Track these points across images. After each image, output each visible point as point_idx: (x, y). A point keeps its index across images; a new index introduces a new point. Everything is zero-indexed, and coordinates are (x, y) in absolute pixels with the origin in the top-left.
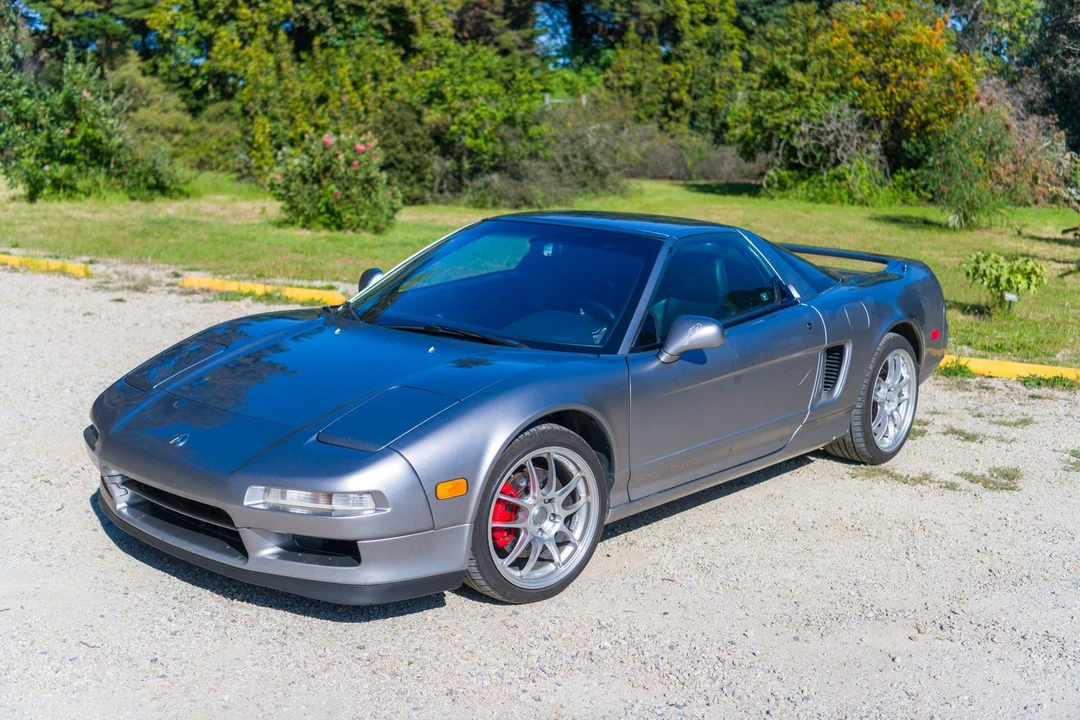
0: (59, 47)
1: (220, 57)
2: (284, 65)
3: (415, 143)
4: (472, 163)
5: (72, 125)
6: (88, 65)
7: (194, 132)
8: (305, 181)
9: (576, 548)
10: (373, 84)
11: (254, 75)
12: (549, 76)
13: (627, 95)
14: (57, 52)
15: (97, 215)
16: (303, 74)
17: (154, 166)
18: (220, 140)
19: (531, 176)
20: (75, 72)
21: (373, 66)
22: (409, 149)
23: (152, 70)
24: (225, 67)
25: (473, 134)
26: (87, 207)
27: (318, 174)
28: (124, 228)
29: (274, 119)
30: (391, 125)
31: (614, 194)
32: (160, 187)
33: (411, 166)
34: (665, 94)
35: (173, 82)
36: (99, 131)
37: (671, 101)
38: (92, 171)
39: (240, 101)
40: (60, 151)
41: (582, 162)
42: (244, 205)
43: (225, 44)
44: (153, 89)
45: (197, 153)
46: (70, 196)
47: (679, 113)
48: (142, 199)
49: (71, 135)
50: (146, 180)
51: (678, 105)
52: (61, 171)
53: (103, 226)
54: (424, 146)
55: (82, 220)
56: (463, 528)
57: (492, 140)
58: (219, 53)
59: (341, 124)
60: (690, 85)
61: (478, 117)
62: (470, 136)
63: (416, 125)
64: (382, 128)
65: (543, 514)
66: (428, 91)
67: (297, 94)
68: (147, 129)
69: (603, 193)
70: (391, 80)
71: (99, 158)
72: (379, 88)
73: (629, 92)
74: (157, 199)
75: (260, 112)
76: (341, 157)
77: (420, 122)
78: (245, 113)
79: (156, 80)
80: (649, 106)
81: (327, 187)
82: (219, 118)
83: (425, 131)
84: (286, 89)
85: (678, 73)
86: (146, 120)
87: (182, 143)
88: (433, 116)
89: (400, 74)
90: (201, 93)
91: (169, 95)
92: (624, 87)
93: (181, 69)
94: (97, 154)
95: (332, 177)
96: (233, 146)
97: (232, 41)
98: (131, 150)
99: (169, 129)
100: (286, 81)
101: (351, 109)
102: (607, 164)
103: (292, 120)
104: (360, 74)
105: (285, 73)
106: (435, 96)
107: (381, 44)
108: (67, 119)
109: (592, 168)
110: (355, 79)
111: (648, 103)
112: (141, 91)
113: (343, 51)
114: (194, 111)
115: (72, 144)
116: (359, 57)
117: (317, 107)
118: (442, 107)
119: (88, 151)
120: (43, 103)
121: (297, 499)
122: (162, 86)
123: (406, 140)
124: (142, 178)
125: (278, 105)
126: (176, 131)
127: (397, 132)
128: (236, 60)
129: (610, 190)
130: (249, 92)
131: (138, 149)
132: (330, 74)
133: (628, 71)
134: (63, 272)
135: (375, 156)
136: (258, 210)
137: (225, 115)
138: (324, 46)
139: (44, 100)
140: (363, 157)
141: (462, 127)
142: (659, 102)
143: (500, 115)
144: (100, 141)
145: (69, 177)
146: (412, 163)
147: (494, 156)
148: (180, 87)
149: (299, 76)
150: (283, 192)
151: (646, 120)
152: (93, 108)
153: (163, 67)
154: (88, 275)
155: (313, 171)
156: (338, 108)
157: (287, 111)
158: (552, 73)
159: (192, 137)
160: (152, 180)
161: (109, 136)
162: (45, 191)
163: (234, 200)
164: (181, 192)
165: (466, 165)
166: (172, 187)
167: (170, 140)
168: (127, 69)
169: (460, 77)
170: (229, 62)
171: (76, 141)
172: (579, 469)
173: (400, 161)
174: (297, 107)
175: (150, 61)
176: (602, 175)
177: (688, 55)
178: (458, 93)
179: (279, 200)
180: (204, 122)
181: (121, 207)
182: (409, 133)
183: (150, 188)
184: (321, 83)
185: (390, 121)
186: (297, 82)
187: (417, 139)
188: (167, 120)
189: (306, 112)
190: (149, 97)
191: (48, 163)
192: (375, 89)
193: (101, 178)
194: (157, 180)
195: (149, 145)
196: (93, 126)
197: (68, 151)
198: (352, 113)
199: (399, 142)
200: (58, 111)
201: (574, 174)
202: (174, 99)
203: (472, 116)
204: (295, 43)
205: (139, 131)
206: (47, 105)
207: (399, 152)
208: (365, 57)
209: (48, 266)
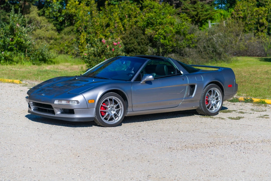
0: (5, 5)
1: (70, 8)
2: (93, 12)
3: (142, 42)
4: (163, 49)
5: (12, 37)
6: (19, 15)
7: (58, 39)
8: (95, 56)
9: (119, 117)
10: (128, 19)
11: (82, 16)
12: (213, 13)
13: (240, 21)
14: (4, 6)
15: (21, 69)
16: (101, 15)
17: (42, 52)
18: (69, 42)
19: (188, 54)
20: (14, 17)
21: (128, 12)
22: (139, 44)
23: (42, 13)
24: (72, 12)
25: (164, 38)
26: (17, 67)
27: (99, 53)
28: (31, 73)
29: (89, 33)
30: (132, 35)
31: (224, 61)
32: (44, 60)
33: (140, 51)
34: (257, 20)
35: (51, 18)
36: (22, 39)
37: (259, 23)
38: (19, 54)
39: (77, 26)
40: (8, 47)
41: (211, 49)
42: (75, 66)
43: (72, 3)
44: (43, 22)
45: (60, 48)
46: (11, 63)
47: (263, 28)
48: (37, 64)
49: (12, 40)
50: (39, 57)
51: (262, 25)
52: (8, 54)
53: (23, 72)
54: (145, 43)
55: (16, 70)
56: (94, 109)
57: (171, 40)
58: (70, 7)
59: (114, 35)
60: (267, 16)
61: (165, 31)
62: (162, 39)
63: (142, 35)
64: (129, 36)
65: (111, 110)
66: (146, 22)
67: (99, 23)
68: (40, 38)
69: (220, 61)
70: (136, 17)
71: (22, 49)
72: (131, 20)
73: (241, 19)
74: (42, 64)
75: (84, 31)
76: (108, 47)
77: (144, 34)
78: (78, 31)
79: (44, 18)
80: (250, 25)
81: (103, 58)
82: (69, 33)
83: (146, 38)
84: (94, 22)
85: (262, 11)
86: (39, 34)
87: (53, 44)
88: (149, 31)
89: (140, 15)
90: (62, 23)
91: (49, 24)
92: (240, 18)
93: (54, 13)
94: (21, 48)
95: (105, 54)
96: (74, 45)
97: (75, 2)
98: (33, 46)
99: (48, 38)
100: (94, 18)
101: (118, 29)
102: (221, 49)
103: (96, 33)
104: (123, 15)
105: (94, 15)
106: (149, 24)
107: (132, 3)
108: (11, 35)
109: (215, 51)
110: (121, 17)
111: (249, 24)
112: (38, 22)
113: (117, 6)
114: (59, 31)
115: (12, 44)
116: (123, 8)
117: (106, 29)
118: (152, 28)
119: (18, 46)
120: (2, 29)
121: (64, 102)
122: (47, 20)
123: (138, 41)
124: (37, 56)
125: (91, 28)
126: (51, 39)
127: (135, 38)
128: (76, 9)
129: (223, 60)
130: (79, 23)
131: (36, 45)
132: (111, 15)
133: (241, 11)
134: (13, 83)
135: (121, 46)
136: (80, 68)
137: (72, 32)
138: (109, 4)
139: (3, 27)
140: (116, 47)
141: (159, 35)
142: (254, 24)
143: (174, 31)
144: (22, 43)
145: (11, 56)
146: (141, 50)
147: (173, 46)
148: (54, 20)
149: (99, 17)
150: (87, 60)
151: (248, 31)
152: (20, 30)
153: (47, 13)
154: (20, 83)
155: (98, 52)
156: (113, 29)
157: (94, 30)
158: (216, 11)
159: (58, 41)
160: (41, 57)
161: (26, 40)
162: (2, 62)
163: (72, 65)
164: (51, 61)
165: (161, 50)
166: (49, 60)
167: (49, 42)
168: (33, 14)
169: (159, 16)
170: (73, 10)
171: (13, 43)
172: (119, 102)
173: (136, 49)
174: (98, 29)
175: (42, 10)
176: (219, 54)
177: (266, 3)
178: (158, 22)
179: (86, 63)
180: (63, 35)
181: (29, 67)
182: (139, 38)
183: (40, 60)
184: (108, 19)
185: (132, 34)
186: (98, 19)
187: (143, 40)
188: (48, 34)
189: (102, 30)
190: (42, 25)
191: (3, 51)
192: (129, 21)
193: (22, 57)
194: (43, 57)
195: (40, 44)
196: (20, 37)
197: (11, 47)
198: (119, 31)
199: (135, 42)
200: (7, 31)
201: (208, 54)
202: (51, 26)
203: (163, 31)
204: (98, 4)
205: (37, 39)
206: (4, 29)
207: (135, 46)
208: (125, 9)
209: (8, 81)
